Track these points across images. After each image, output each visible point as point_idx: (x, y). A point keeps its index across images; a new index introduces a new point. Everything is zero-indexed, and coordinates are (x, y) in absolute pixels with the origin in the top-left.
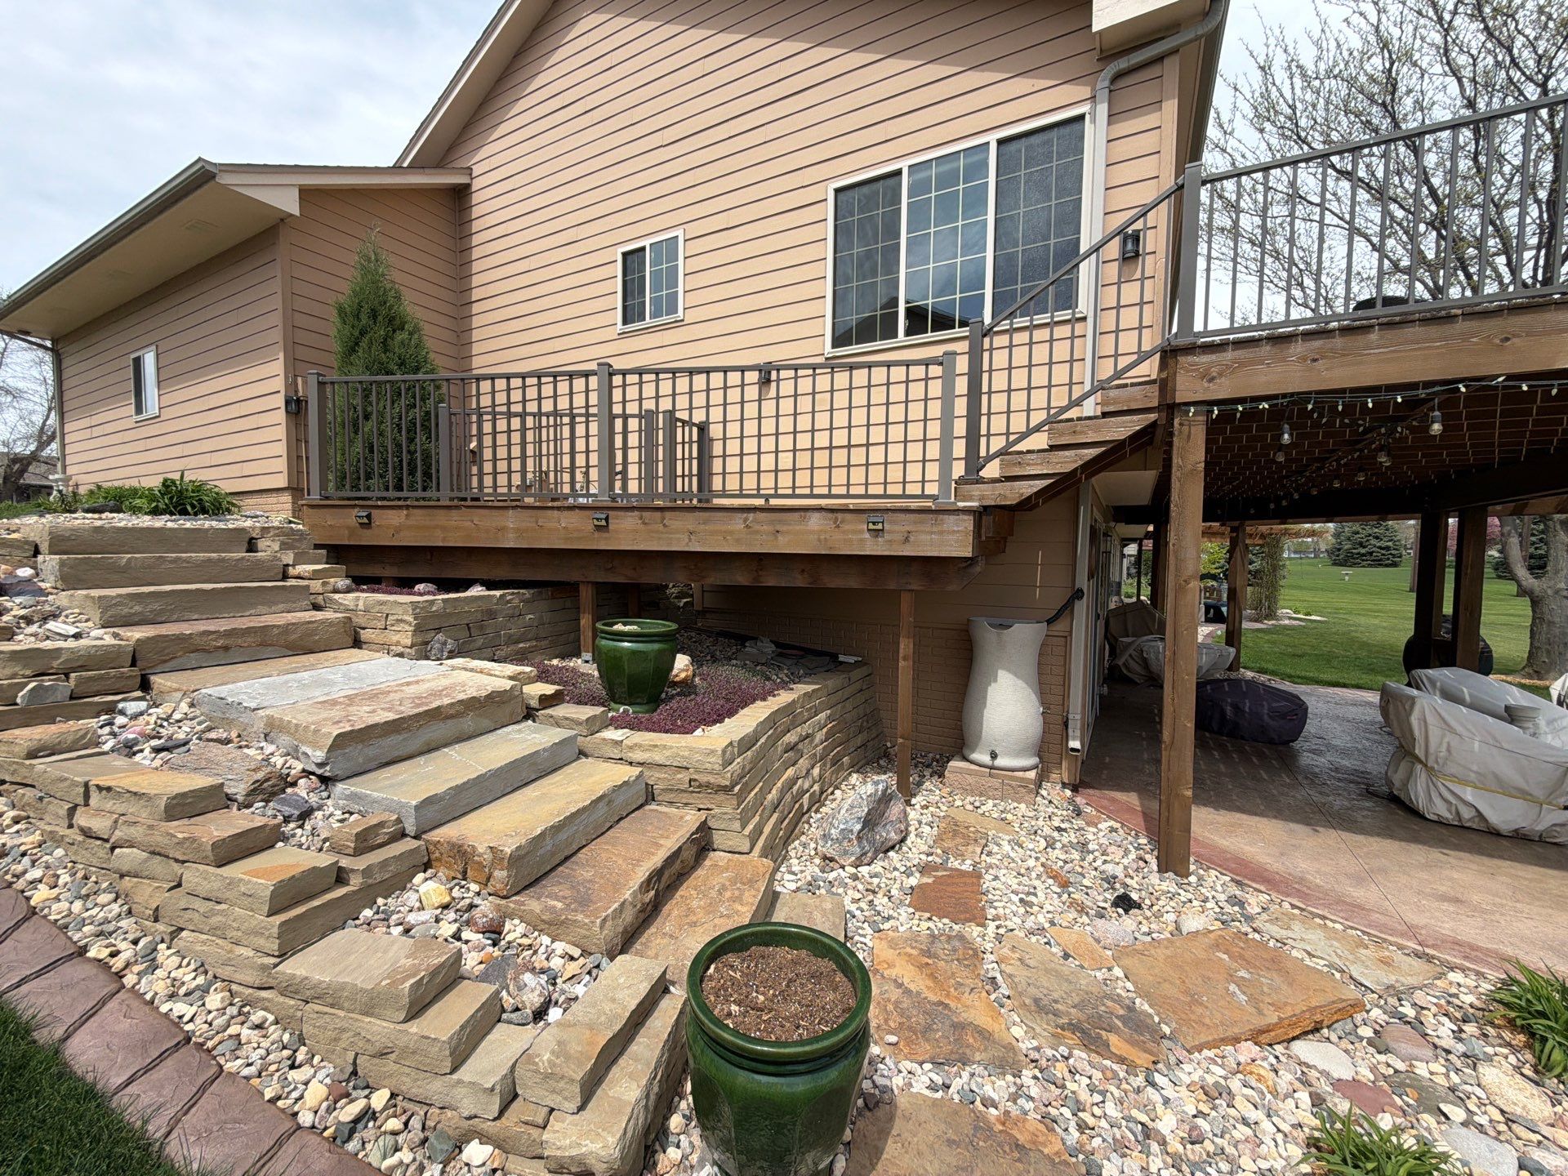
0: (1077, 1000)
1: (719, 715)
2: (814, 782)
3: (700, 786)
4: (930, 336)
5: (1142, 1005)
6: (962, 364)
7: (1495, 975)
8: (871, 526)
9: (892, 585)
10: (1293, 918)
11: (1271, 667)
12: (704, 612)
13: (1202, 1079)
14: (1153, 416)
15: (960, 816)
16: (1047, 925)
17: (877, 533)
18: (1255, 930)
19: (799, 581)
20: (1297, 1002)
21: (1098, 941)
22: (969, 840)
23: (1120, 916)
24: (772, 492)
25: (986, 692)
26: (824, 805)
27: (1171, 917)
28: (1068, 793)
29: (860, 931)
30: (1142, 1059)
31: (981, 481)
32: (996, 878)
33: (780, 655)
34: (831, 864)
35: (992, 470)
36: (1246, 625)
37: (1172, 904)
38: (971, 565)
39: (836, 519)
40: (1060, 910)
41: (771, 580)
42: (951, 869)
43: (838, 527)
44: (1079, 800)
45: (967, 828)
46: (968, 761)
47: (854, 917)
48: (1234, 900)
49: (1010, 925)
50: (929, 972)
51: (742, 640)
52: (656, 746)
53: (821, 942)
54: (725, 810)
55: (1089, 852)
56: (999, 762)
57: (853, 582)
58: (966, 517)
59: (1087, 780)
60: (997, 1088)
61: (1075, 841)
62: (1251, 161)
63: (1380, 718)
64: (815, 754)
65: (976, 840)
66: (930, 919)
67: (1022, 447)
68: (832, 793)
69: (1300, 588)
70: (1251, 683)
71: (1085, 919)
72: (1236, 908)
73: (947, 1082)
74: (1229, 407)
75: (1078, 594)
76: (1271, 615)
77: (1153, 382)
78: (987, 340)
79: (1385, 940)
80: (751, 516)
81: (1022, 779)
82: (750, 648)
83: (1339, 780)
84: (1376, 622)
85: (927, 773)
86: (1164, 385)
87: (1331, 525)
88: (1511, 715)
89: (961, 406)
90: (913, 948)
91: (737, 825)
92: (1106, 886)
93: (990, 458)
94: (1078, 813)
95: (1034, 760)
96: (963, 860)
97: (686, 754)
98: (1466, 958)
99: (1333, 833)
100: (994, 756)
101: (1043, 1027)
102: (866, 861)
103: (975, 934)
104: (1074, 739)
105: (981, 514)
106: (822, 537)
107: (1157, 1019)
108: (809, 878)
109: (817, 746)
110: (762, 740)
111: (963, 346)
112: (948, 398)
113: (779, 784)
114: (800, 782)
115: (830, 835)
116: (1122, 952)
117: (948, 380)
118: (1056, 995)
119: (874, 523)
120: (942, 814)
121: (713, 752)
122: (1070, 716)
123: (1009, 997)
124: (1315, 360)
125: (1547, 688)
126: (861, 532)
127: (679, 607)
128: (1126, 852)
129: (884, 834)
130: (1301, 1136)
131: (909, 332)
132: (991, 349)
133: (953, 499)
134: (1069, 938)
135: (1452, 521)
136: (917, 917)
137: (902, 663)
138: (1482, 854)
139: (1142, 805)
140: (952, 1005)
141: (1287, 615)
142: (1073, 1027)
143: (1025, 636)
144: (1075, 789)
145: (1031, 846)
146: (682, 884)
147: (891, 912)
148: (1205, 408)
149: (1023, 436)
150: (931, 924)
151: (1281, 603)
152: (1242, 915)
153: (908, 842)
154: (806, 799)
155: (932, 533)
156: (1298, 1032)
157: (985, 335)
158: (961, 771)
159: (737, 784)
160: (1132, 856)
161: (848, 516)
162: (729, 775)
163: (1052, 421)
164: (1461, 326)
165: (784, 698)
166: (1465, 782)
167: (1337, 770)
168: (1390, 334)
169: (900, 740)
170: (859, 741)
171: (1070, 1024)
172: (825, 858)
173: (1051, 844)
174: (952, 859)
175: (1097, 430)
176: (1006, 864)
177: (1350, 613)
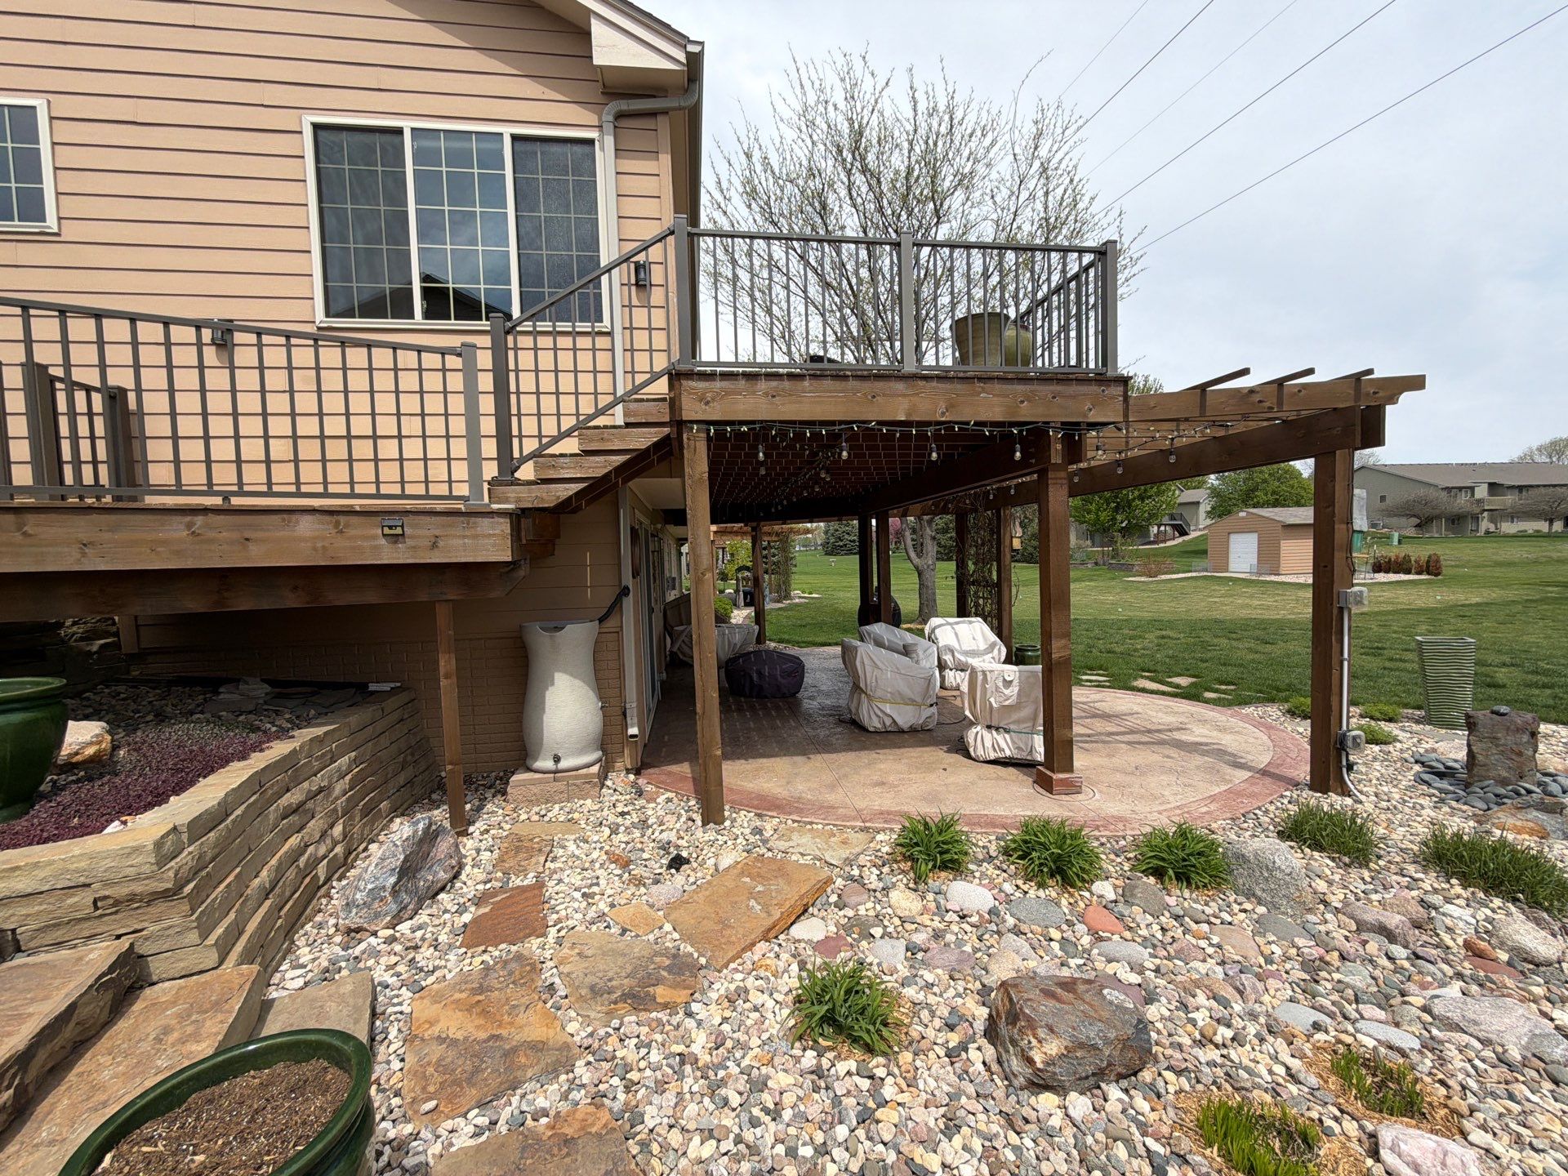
0: (629, 968)
1: (159, 795)
2: (335, 843)
3: (117, 903)
4: (453, 324)
5: (687, 948)
6: (485, 359)
7: (897, 827)
8: (387, 531)
9: (423, 597)
10: (792, 830)
11: (786, 637)
12: (140, 657)
13: (727, 989)
14: (667, 430)
15: (523, 830)
16: (606, 910)
17: (395, 539)
18: (769, 850)
19: (291, 600)
20: (791, 895)
21: (652, 906)
22: (531, 853)
23: (672, 876)
24: (235, 488)
25: (544, 697)
26: (353, 867)
27: (712, 861)
28: (632, 777)
29: (395, 1001)
30: (681, 996)
31: (517, 482)
32: (560, 881)
33: (279, 696)
34: (358, 936)
35: (526, 472)
36: (767, 607)
37: (713, 850)
38: (513, 569)
39: (337, 523)
40: (619, 890)
41: (243, 602)
42: (512, 889)
43: (341, 532)
44: (641, 781)
45: (531, 840)
46: (532, 771)
47: (387, 987)
48: (757, 831)
49: (570, 923)
50: (479, 1010)
51: (213, 685)
52: (17, 868)
53: (305, 1042)
54: (168, 923)
55: (649, 827)
56: (563, 764)
57: (371, 596)
58: (502, 520)
59: (647, 760)
60: (547, 1097)
61: (636, 820)
62: (744, 228)
63: (843, 666)
64: (335, 810)
65: (540, 850)
66: (485, 951)
67: (555, 450)
68: (366, 849)
69: (806, 573)
70: (774, 651)
71: (643, 890)
72: (758, 837)
73: (494, 1118)
74: (722, 428)
75: (625, 591)
76: (787, 596)
77: (664, 400)
78: (510, 338)
79: (845, 826)
80: (199, 520)
81: (586, 776)
82: (226, 695)
83: (824, 716)
84: (849, 595)
85: (489, 795)
86: (673, 403)
87: (822, 524)
88: (906, 651)
89: (487, 404)
90: (461, 991)
91: (193, 937)
92: (662, 852)
93: (524, 460)
94: (640, 793)
95: (598, 754)
96: (525, 876)
97: (83, 865)
98: (885, 822)
99: (819, 757)
100: (557, 759)
101: (596, 1011)
102: (406, 916)
103: (534, 948)
104: (632, 726)
105: (518, 517)
106: (319, 545)
107: (696, 955)
108: (325, 964)
109: (337, 799)
110: (238, 812)
111: (485, 341)
112: (471, 393)
113: (274, 862)
114: (311, 849)
115: (354, 901)
116: (670, 907)
117: (470, 373)
118: (610, 974)
119: (390, 527)
120: (505, 834)
121: (136, 850)
122: (628, 706)
123: (566, 997)
124: (773, 396)
125: (922, 630)
126: (374, 537)
127: (90, 654)
128: (679, 816)
129: (430, 878)
130: (790, 998)
131: (427, 315)
132: (516, 349)
133: (486, 499)
134: (624, 915)
135: (874, 522)
136: (469, 955)
137: (443, 683)
138: (895, 747)
139: (692, 772)
140: (504, 1033)
141: (798, 595)
142: (624, 997)
143: (578, 636)
144: (638, 772)
145: (596, 838)
146: (81, 1056)
147: (437, 962)
148: (704, 427)
149: (555, 440)
150: (486, 957)
151: (793, 586)
152: (761, 840)
153: (463, 877)
154: (321, 871)
155: (464, 537)
156: (793, 918)
157: (508, 333)
158: (523, 783)
159: (188, 882)
160: (683, 819)
161: (354, 520)
162: (171, 874)
163: (581, 427)
164: (852, 383)
165: (279, 749)
166: (885, 701)
167: (823, 709)
168: (815, 383)
169: (449, 767)
170: (401, 779)
171: (623, 995)
172: (349, 931)
173: (614, 831)
174: (513, 877)
175: (622, 439)
176: (570, 864)
177: (834, 590)
